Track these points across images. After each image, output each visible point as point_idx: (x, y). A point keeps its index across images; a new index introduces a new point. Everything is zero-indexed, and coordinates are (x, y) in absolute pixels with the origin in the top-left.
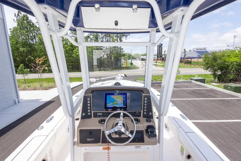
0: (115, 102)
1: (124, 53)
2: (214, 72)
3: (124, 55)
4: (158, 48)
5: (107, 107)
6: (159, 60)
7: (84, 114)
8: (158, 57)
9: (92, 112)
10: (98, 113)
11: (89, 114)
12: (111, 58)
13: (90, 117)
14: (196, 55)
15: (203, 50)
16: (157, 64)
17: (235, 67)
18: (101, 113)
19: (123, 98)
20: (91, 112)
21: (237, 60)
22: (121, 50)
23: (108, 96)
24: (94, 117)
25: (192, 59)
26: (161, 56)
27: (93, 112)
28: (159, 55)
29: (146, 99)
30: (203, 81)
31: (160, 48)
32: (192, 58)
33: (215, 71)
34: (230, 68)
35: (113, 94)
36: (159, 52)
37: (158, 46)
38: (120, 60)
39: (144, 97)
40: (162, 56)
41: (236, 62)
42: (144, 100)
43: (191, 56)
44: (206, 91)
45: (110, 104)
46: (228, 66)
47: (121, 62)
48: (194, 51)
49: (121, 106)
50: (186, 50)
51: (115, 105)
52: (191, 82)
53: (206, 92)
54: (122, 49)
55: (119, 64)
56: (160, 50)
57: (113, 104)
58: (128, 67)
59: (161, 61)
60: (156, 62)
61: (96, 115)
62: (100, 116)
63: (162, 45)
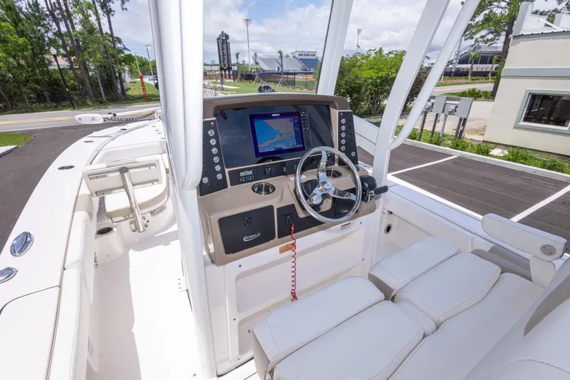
0: (278, 138)
1: (127, 52)
3: (129, 59)
4: (218, 46)
5: (260, 151)
6: (226, 78)
7: (206, 180)
8: (222, 69)
9: (227, 170)
10: (243, 170)
11: (219, 176)
12: (86, 69)
13: (222, 185)
14: (298, 67)
15: (310, 57)
16: (224, 86)
17: (370, 89)
18: (249, 169)
19: (294, 126)
20: (222, 172)
21: (373, 74)
22: (113, 42)
23: (257, 123)
24: (232, 185)
25: (296, 76)
26: (229, 69)
27: (229, 172)
28: (224, 65)
29: (343, 121)
31: (225, 46)
32: (295, 74)
34: (363, 90)
35: (269, 116)
36: (224, 55)
37: (218, 39)
38: (120, 74)
39: (340, 118)
40: (231, 68)
41: (371, 78)
42: (340, 125)
43: (291, 69)
45: (266, 143)
46: (360, 87)
47: (122, 81)
48: (294, 57)
49: (291, 145)
50: (284, 54)
51: (278, 146)
54: (119, 41)
55: (119, 86)
56: (225, 51)
57: (274, 143)
58: (149, 95)
59: (232, 81)
60: (222, 83)
61: (236, 179)
62: (247, 179)
63: (227, 37)
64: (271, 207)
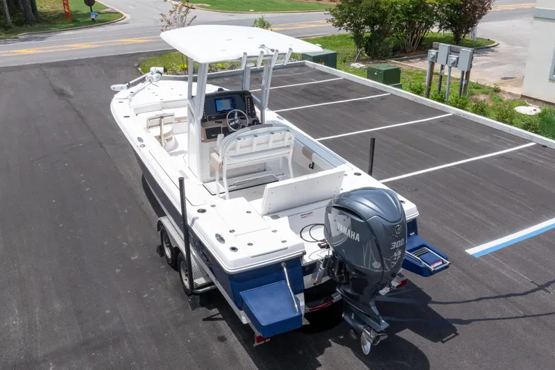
2: (357, 32)
5: (218, 111)
9: (207, 116)
11: (205, 118)
17: (398, 18)
18: (214, 116)
19: (231, 102)
23: (217, 101)
24: (209, 121)
30: (330, 60)
33: (357, 28)
34: (388, 20)
35: (221, 99)
39: (247, 99)
44: (331, 86)
45: (220, 108)
46: (385, 15)
49: (228, 108)
51: (224, 109)
52: (303, 65)
53: (332, 88)
64: (220, 127)
